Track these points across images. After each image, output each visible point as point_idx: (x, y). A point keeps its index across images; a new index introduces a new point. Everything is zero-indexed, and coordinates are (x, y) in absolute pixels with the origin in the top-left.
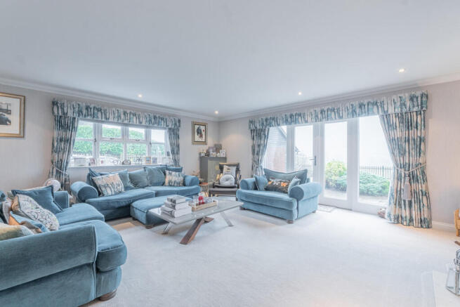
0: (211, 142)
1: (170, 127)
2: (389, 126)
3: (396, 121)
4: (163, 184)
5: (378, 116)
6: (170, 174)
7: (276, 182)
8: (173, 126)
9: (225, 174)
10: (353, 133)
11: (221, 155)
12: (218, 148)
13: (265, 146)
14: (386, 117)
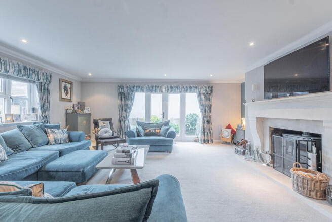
0: (75, 100)
1: (41, 81)
2: (201, 99)
3: (203, 97)
4: (48, 143)
5: (196, 94)
6: (53, 132)
7: (152, 130)
8: (45, 81)
9: (102, 127)
10: (183, 100)
11: (86, 111)
12: (82, 106)
13: (131, 105)
14: (199, 94)
